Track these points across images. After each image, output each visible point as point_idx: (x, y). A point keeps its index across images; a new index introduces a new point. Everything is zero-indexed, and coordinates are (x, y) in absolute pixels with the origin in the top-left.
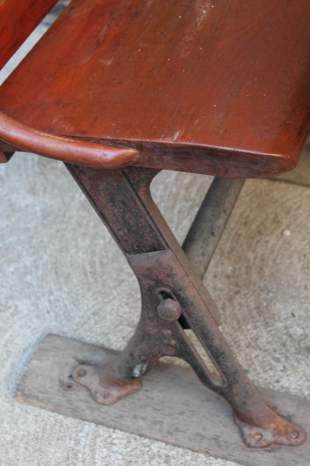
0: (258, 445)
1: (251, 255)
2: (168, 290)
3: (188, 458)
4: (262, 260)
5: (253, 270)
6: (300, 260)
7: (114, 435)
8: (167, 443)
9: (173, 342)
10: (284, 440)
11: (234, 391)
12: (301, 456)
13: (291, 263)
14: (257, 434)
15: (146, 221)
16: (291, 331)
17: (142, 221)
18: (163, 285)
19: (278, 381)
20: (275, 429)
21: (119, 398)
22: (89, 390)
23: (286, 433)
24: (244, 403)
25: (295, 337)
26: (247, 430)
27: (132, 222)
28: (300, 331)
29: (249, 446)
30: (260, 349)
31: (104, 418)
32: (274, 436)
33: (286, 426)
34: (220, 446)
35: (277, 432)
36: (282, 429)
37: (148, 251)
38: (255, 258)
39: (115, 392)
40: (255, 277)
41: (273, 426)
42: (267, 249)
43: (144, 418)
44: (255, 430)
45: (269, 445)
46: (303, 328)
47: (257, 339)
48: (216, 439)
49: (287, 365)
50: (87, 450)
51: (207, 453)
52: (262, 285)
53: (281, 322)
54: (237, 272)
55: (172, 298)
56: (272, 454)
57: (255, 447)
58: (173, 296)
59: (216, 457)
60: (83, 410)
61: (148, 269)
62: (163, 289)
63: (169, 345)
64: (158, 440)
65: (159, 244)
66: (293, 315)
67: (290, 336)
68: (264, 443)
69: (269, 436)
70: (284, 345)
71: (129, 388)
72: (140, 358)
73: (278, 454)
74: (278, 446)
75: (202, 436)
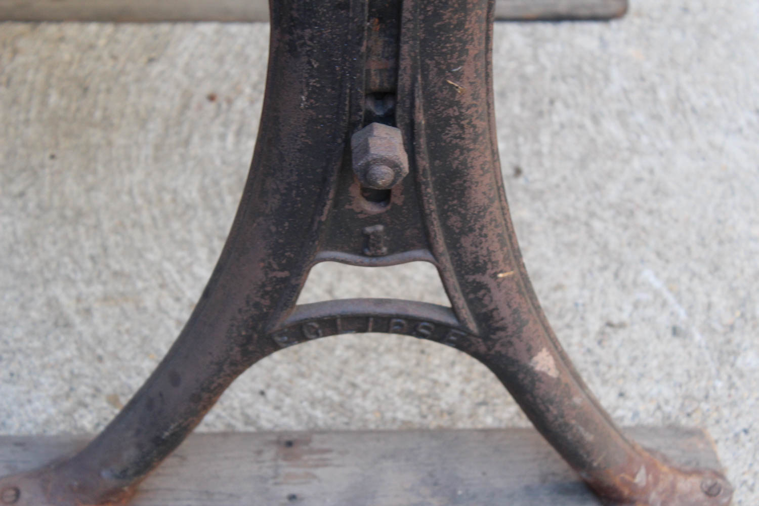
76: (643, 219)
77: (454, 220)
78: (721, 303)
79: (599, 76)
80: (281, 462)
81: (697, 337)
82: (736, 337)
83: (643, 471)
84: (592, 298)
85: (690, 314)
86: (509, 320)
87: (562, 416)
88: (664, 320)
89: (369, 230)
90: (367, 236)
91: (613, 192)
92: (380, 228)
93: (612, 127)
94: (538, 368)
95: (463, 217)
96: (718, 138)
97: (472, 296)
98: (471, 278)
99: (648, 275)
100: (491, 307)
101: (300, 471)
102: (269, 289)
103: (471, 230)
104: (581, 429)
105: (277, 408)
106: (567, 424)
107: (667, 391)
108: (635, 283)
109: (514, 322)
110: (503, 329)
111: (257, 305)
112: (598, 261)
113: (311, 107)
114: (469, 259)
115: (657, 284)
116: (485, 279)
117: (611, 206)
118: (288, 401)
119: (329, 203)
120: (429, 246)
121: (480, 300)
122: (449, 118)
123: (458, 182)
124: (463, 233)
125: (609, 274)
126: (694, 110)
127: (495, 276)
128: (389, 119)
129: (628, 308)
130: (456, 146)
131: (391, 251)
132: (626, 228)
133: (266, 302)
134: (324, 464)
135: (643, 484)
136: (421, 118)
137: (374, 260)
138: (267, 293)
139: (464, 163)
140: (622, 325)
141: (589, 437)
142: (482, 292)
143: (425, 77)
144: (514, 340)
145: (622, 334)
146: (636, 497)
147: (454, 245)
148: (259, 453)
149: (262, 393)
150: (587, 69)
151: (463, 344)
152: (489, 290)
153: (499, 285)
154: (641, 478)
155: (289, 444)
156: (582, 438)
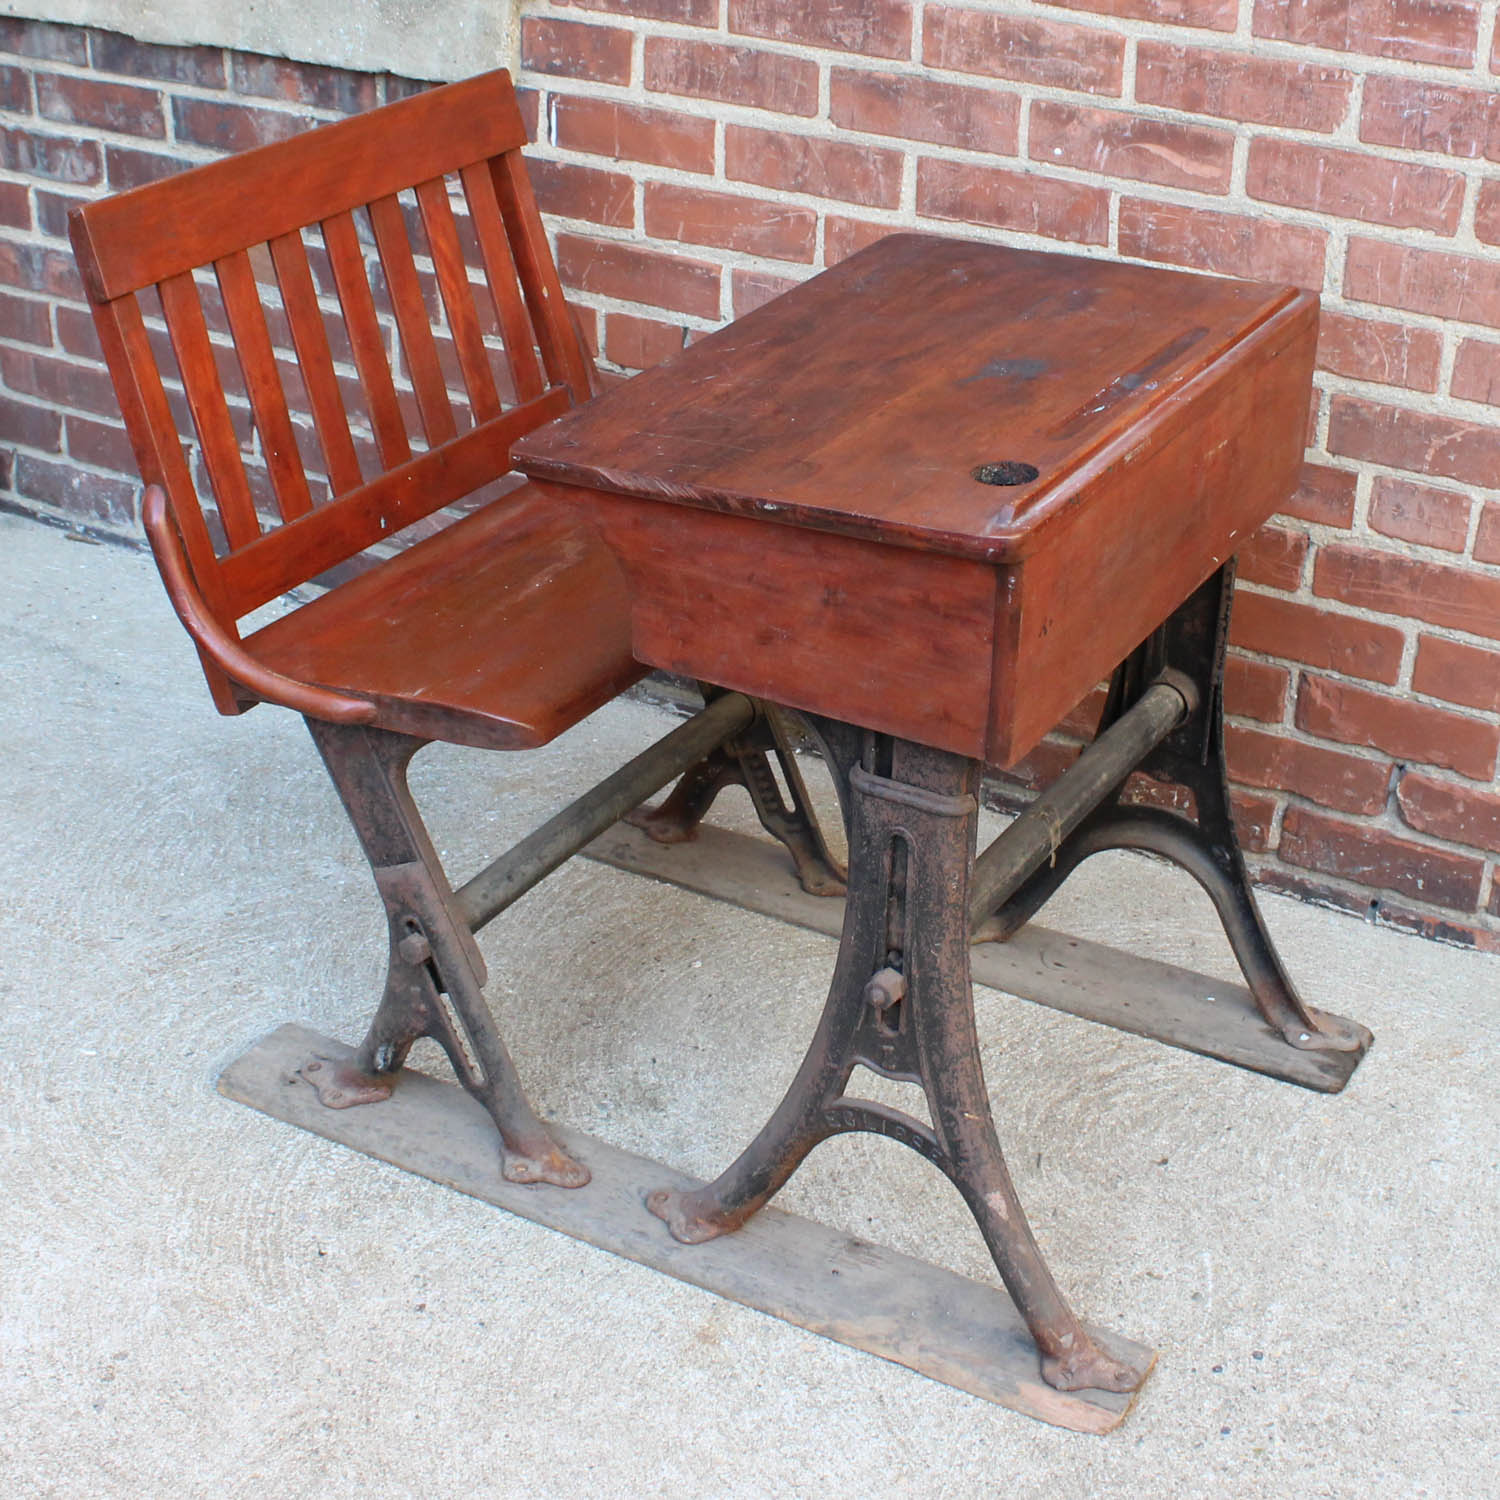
0: (518, 1179)
1: (629, 984)
2: (416, 920)
3: (424, 1189)
4: (643, 991)
5: (624, 1001)
6: (699, 999)
7: (334, 1150)
8: (401, 1168)
9: (423, 1007)
10: (555, 1177)
11: (498, 1093)
12: (572, 1200)
13: (686, 1001)
14: (522, 1166)
15: (396, 818)
16: (641, 1078)
17: (392, 817)
18: (410, 910)
19: (591, 1129)
20: (547, 1163)
21: (354, 1104)
22: (317, 1089)
23: (561, 1170)
24: (509, 1116)
25: (643, 1085)
26: (510, 1160)
27: (381, 818)
28: (653, 1079)
29: (506, 1179)
30: (585, 1091)
31: (326, 1124)
32: (543, 1171)
33: (564, 1163)
34: (468, 1176)
35: (550, 1167)
36: (557, 1164)
37: (398, 863)
38: (635, 987)
39: (350, 1095)
40: (622, 1010)
41: (546, 1158)
42: (657, 980)
43: (378, 1131)
44: (521, 1161)
45: (535, 1182)
46: (660, 1077)
47: (587, 1079)
48: (466, 1167)
49: (614, 1114)
50: (290, 1159)
51: (451, 1186)
52: (628, 1020)
53: (632, 1065)
54: (598, 1000)
55: (419, 932)
56: (534, 1192)
57: (513, 1181)
58: (421, 928)
59: (462, 1192)
60: (302, 1112)
61: (394, 885)
62: (410, 917)
63: (418, 1012)
64: (391, 1163)
65: (411, 853)
66: (654, 1061)
67: (636, 1082)
68: (527, 1178)
69: (536, 1170)
70: (621, 1092)
71: (373, 1093)
72: (383, 1034)
73: (542, 1194)
74: (546, 1185)
75: (448, 1161)
76: (1234, 1223)
77: (936, 1058)
78: (1246, 1291)
79: (1282, 1125)
80: (844, 1251)
81: (1210, 1305)
82: (1238, 1316)
83: (1070, 1337)
84: (1150, 1255)
85: (1215, 1291)
86: (971, 1154)
87: (1006, 1254)
88: (1194, 1286)
89: (885, 1047)
90: (883, 1052)
91: (1226, 1200)
92: (892, 1048)
93: (1263, 1161)
94: (990, 1204)
95: (942, 1057)
96: (1341, 1195)
97: (947, 1124)
98: (946, 1109)
99: (1206, 1257)
100: (958, 1138)
101: (852, 1260)
102: (825, 1074)
103: (946, 1070)
104: (1021, 1273)
105: (874, 1232)
106: (1009, 1263)
107: (1156, 1327)
108: (1191, 1258)
109: (974, 1158)
110: (967, 1160)
111: (818, 1085)
112: (1175, 1235)
113: (856, 945)
114: (945, 1093)
115: (1208, 1263)
116: (955, 1112)
117: (1216, 1207)
118: (883, 1230)
119: (862, 1018)
120: (920, 1073)
121: (952, 1129)
122: (932, 978)
123: (938, 1029)
124: (941, 1070)
125: (1176, 1246)
126: (1338, 1172)
127: (962, 1113)
128: (899, 969)
129: (1172, 1269)
130: (937, 1001)
131: (898, 1070)
132: (1216, 1223)
133: (823, 1085)
134: (872, 1263)
135: (1068, 1345)
136: (914, 971)
137: (888, 1073)
138: (824, 1078)
139: (942, 1015)
140: (1159, 1278)
141: (1027, 1284)
142: (953, 1123)
143: (919, 944)
144: (974, 1172)
145: (1154, 1282)
146: (1060, 1355)
147: (935, 1078)
148: (834, 1241)
149: (870, 1220)
150: (1277, 1117)
151: (941, 1163)
152: (957, 1123)
153: (965, 1122)
154: (1066, 1340)
155: (857, 1244)
156: (1021, 1282)
